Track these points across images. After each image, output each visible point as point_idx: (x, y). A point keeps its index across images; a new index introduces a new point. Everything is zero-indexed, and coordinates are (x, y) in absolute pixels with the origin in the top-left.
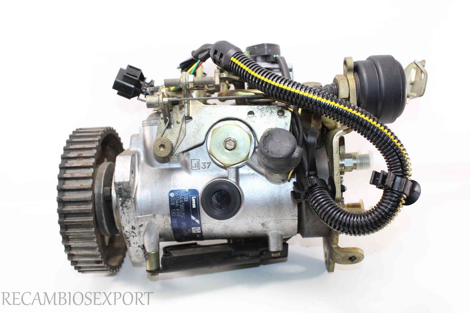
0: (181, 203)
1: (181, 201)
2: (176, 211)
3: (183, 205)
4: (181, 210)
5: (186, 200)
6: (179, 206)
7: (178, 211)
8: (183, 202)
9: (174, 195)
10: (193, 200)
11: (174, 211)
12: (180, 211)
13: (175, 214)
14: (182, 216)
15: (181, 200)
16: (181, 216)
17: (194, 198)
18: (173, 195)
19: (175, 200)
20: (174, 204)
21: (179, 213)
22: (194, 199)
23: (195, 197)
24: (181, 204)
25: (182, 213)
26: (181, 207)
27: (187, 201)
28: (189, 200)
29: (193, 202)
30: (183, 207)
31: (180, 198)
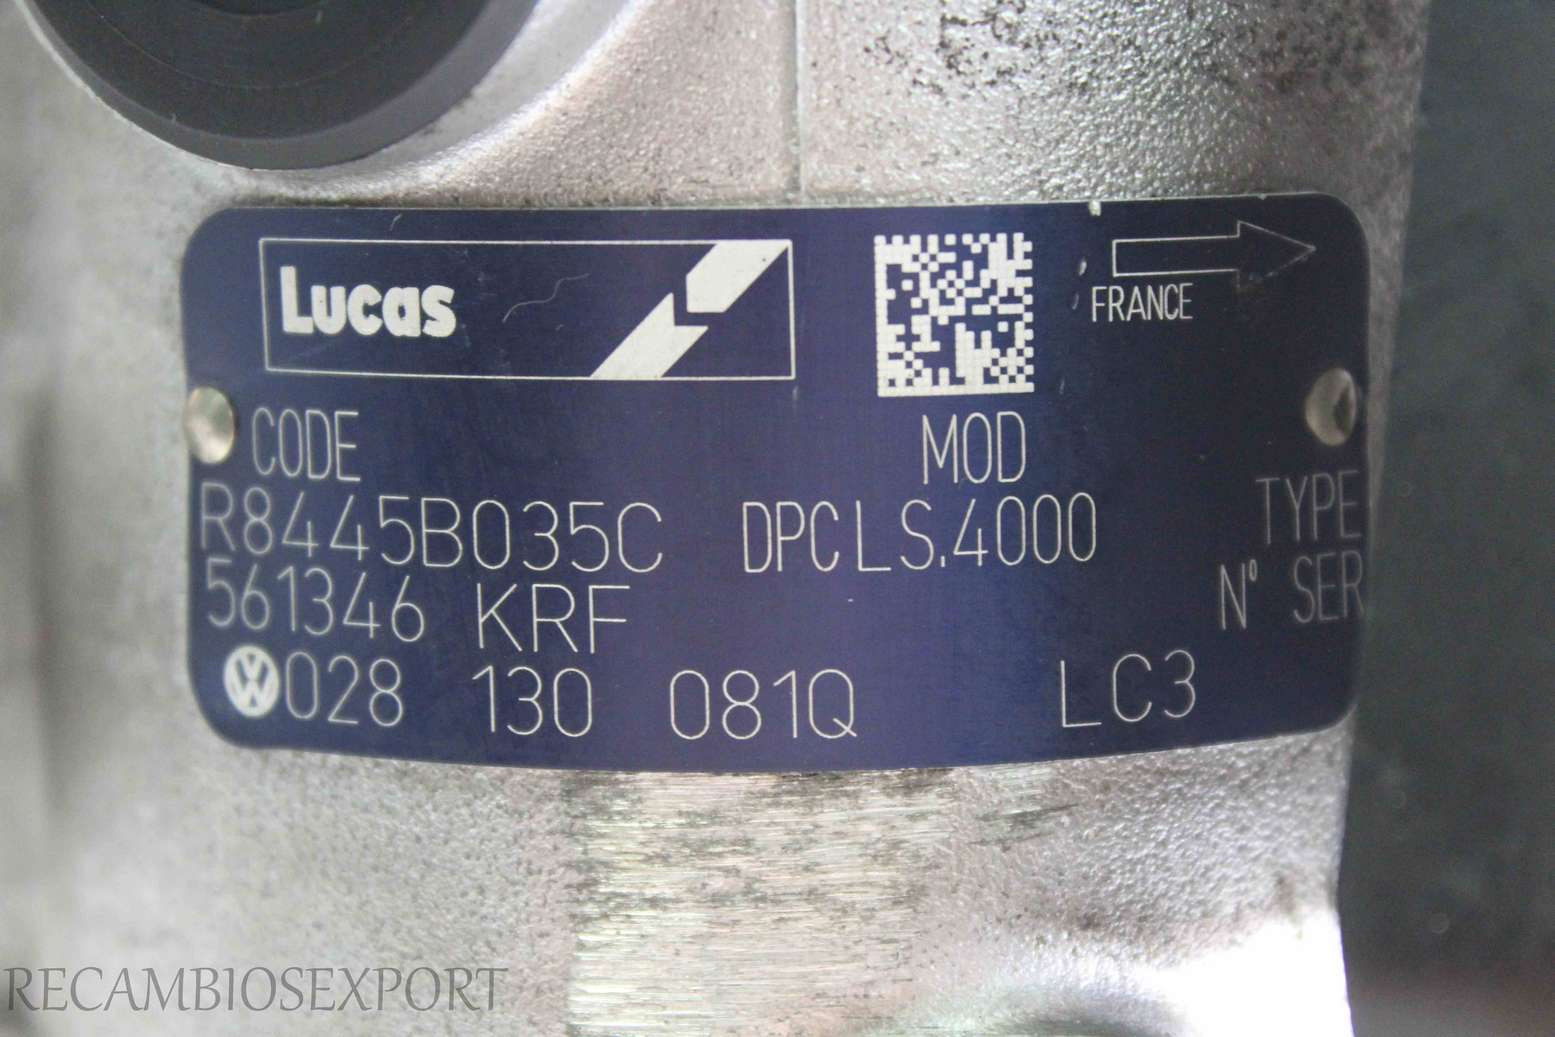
0: (373, 535)
1: (348, 536)
2: (501, 653)
3: (410, 512)
4: (493, 553)
5: (338, 447)
6: (425, 585)
7: (516, 612)
8: (365, 512)
9: (262, 656)
10: (332, 326)
11: (512, 690)
12: (515, 572)
13: (571, 685)
14: (614, 546)
15: (323, 536)
16: (614, 572)
17: (305, 308)
18: (253, 672)
19: (323, 649)
20: (385, 676)
21: (552, 603)
22: (318, 292)
23: (288, 275)
24: (396, 541)
25: (543, 552)
26: (441, 547)
27: (348, 429)
28: (333, 395)
29: (368, 327)
30: (441, 516)
31: (299, 558)
